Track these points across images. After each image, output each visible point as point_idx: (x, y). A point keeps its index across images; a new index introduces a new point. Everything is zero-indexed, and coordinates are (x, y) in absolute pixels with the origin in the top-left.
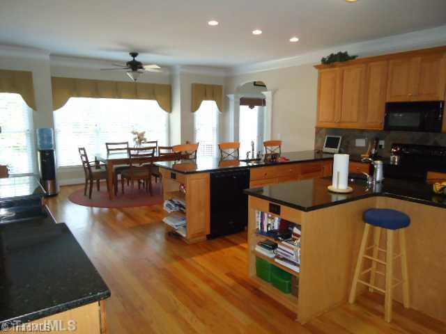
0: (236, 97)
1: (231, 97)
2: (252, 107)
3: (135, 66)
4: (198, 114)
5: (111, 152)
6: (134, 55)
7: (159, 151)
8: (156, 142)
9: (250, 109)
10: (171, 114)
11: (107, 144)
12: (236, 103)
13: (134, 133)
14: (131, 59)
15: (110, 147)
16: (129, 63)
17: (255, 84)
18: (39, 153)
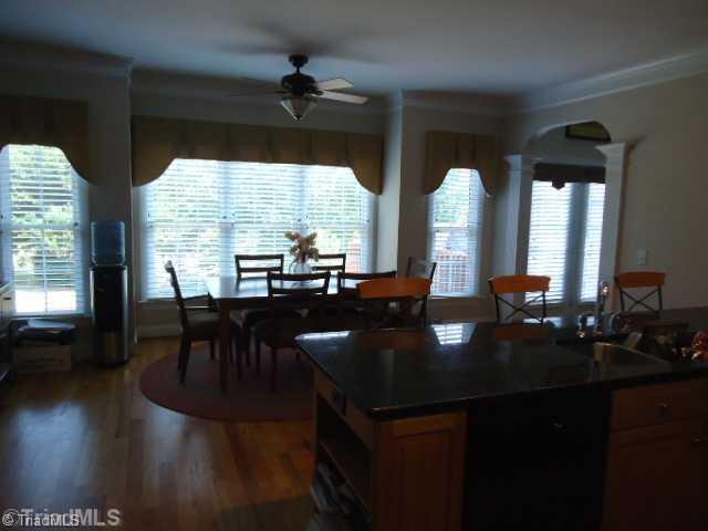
0: (524, 162)
1: (516, 160)
2: (558, 185)
3: (300, 86)
4: (439, 196)
5: (244, 275)
6: (298, 60)
8: (343, 256)
9: (554, 189)
10: (380, 197)
11: (239, 258)
12: (524, 173)
13: (292, 237)
14: (290, 70)
15: (243, 264)
16: (287, 80)
17: (568, 132)
18: (91, 273)
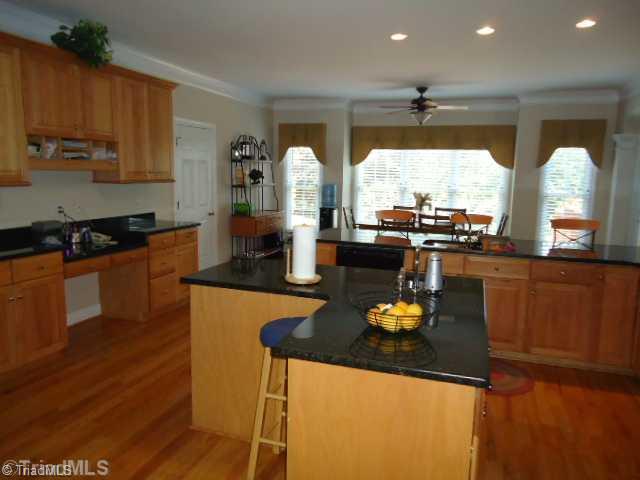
3: (420, 105)
6: (422, 90)
7: (420, 221)
14: (417, 95)
16: (415, 101)
